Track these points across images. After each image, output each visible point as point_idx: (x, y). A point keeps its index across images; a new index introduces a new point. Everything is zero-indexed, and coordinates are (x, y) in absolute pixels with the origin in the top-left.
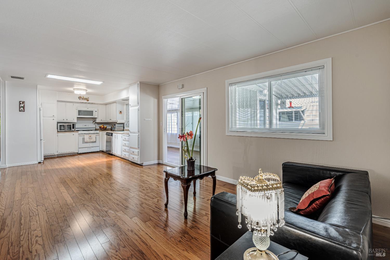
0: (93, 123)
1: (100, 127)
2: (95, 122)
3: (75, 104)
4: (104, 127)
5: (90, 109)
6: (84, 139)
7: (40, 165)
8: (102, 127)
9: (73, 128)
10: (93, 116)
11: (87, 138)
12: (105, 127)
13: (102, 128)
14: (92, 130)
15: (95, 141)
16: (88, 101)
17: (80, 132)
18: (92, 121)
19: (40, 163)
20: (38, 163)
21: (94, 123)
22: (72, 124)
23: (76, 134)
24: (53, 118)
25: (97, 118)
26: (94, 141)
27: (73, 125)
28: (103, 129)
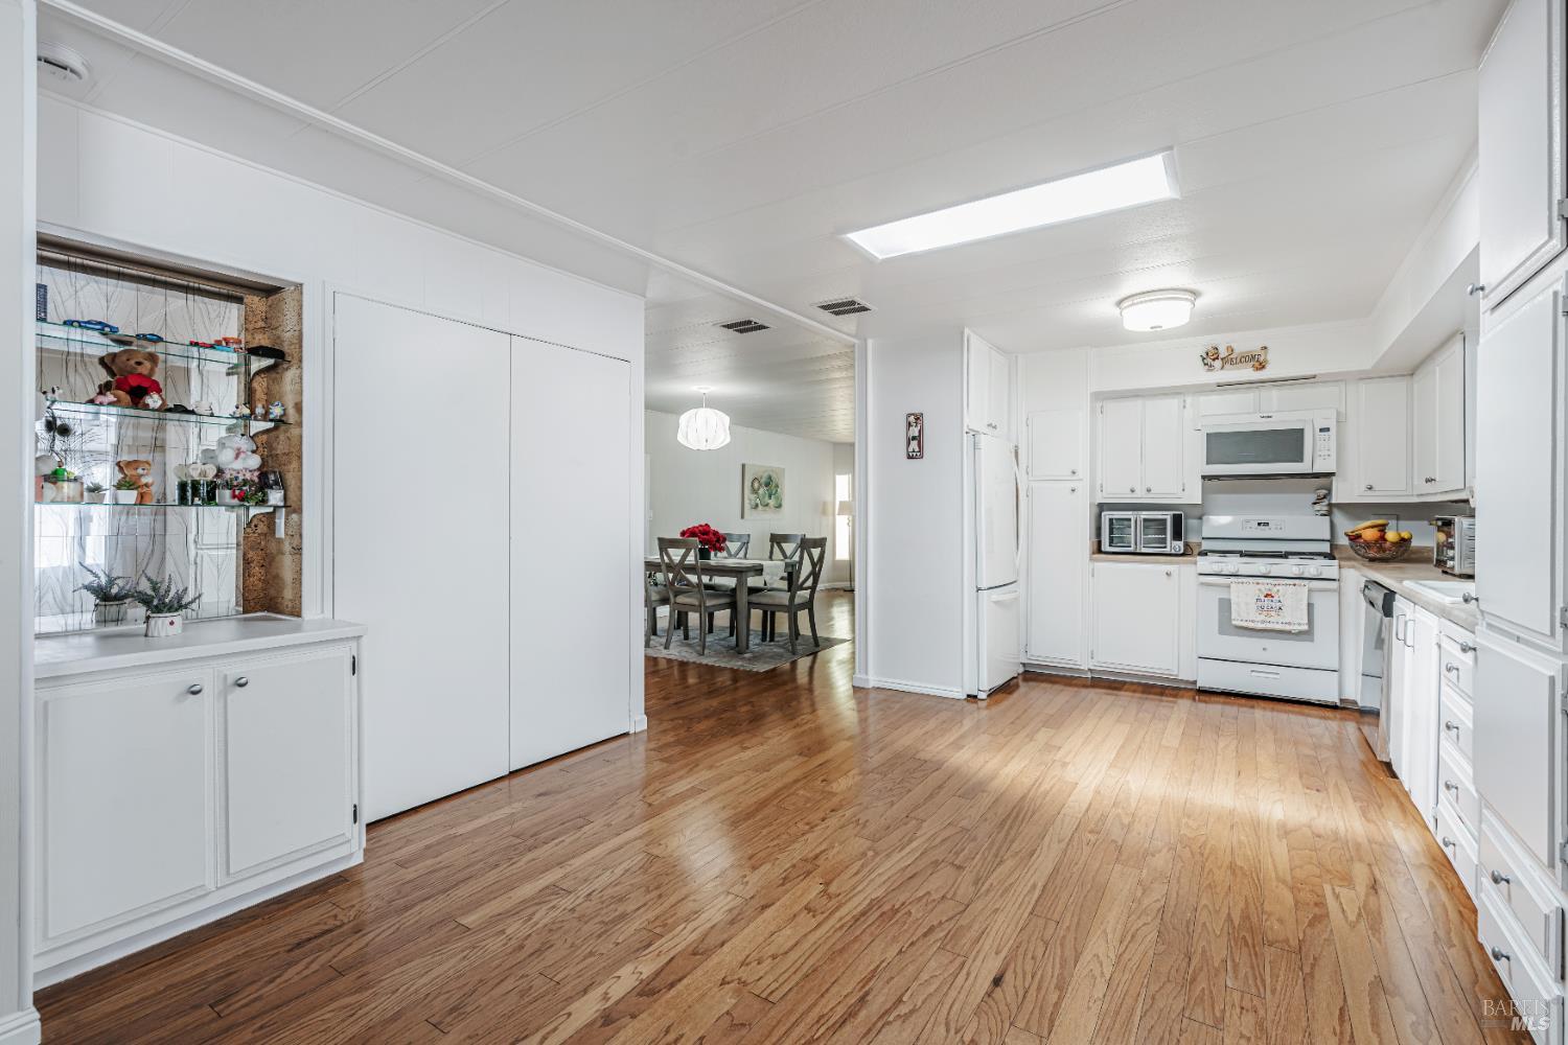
0: (1317, 507)
1: (1354, 538)
2: (1330, 505)
3: (1189, 400)
4: (1383, 538)
5: (1282, 421)
6: (1225, 606)
7: (971, 707)
8: (1370, 535)
9: (1177, 535)
10: (1300, 459)
11: (1245, 601)
12: (1391, 536)
13: (1368, 545)
14: (1286, 555)
15: (1306, 627)
16: (1261, 366)
17: (1205, 564)
18: (1313, 497)
19: (972, 698)
20: (965, 697)
21: (1322, 507)
22: (1168, 516)
23: (1186, 573)
24: (1072, 485)
25: (1333, 474)
26: (1296, 628)
27: (1177, 520)
28: (1372, 554)
